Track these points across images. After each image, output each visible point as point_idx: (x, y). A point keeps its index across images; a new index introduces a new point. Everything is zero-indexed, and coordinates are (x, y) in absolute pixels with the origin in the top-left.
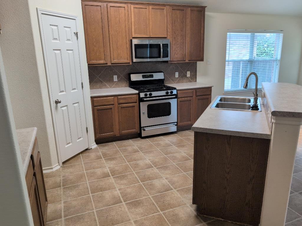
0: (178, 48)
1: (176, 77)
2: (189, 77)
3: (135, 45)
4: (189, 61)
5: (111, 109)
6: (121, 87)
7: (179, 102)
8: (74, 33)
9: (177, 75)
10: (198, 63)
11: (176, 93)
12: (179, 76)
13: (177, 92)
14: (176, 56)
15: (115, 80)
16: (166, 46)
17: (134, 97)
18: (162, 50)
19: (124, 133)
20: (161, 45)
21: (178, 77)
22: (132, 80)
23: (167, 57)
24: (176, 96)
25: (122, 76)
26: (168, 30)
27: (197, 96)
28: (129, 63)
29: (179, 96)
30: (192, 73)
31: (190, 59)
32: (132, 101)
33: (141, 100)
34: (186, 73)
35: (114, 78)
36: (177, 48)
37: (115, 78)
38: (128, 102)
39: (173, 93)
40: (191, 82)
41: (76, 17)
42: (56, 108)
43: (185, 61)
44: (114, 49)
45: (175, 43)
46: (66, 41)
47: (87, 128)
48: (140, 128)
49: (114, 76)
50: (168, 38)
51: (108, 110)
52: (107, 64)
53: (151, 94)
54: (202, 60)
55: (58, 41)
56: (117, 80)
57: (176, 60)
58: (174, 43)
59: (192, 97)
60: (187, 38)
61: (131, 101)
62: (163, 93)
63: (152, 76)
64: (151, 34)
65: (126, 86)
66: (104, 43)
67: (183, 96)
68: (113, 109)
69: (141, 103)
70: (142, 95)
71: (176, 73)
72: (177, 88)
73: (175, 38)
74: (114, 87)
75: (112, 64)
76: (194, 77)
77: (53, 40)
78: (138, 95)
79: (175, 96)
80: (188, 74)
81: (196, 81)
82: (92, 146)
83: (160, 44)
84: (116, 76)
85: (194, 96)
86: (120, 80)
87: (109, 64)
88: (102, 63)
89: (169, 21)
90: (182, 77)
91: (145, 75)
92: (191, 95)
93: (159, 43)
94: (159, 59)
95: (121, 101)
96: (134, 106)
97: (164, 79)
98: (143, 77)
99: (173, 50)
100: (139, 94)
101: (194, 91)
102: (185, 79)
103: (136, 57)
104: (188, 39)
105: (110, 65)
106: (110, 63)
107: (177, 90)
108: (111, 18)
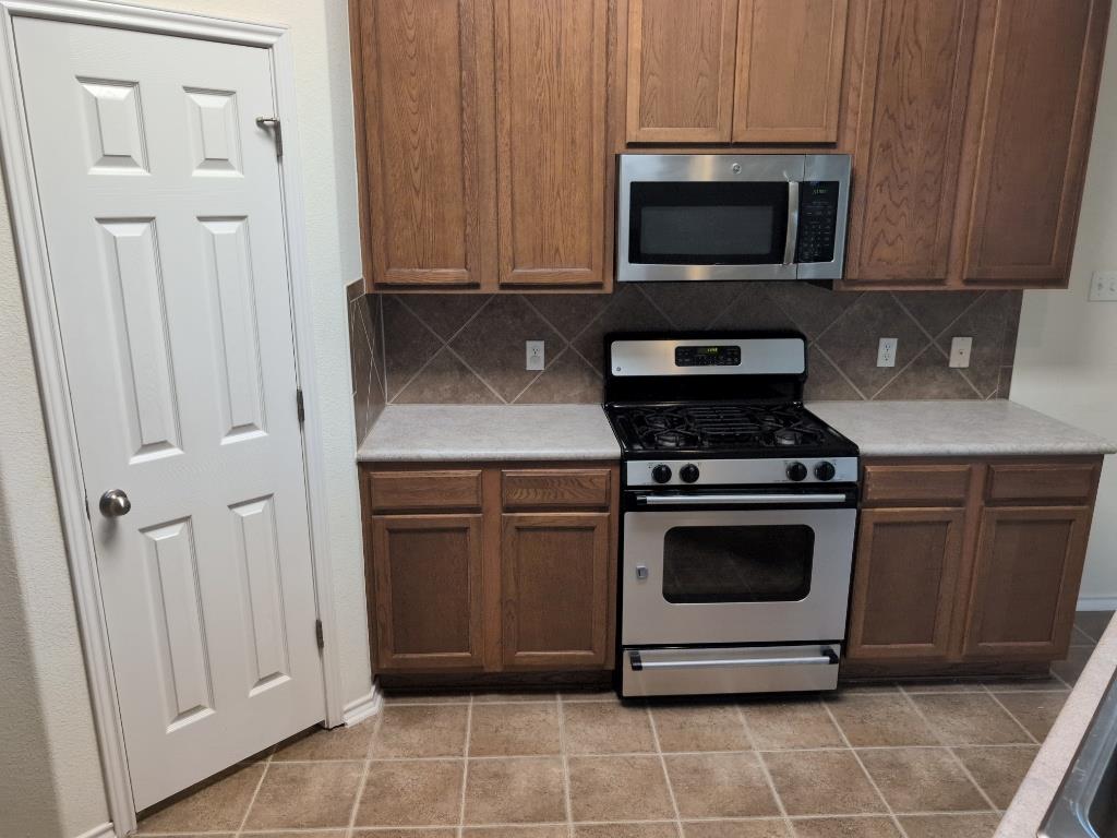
0: (904, 209)
1: (881, 363)
2: (963, 369)
3: (635, 186)
4: (968, 282)
5: (465, 530)
6: (563, 402)
7: (868, 526)
8: (260, 123)
9: (887, 353)
10: (1031, 296)
11: (853, 478)
12: (901, 359)
13: (861, 472)
14: (885, 252)
15: (530, 367)
16: (820, 196)
17: (591, 479)
18: (793, 216)
19: (525, 661)
20: (793, 188)
21: (891, 363)
22: (615, 372)
23: (826, 255)
24: (854, 494)
25: (569, 344)
26: (852, 97)
27: (990, 501)
28: (598, 285)
29: (873, 491)
30: (986, 350)
31: (974, 276)
32: (583, 499)
33: (631, 500)
34: (948, 347)
35: (529, 354)
36: (898, 206)
37: (535, 355)
38: (559, 500)
39: (837, 478)
40: (974, 396)
41: (279, 35)
42: (109, 535)
43: (941, 282)
44: (517, 207)
45: (887, 178)
46: (201, 166)
47: (319, 625)
48: (620, 648)
49: (530, 345)
50: (848, 144)
51: (447, 536)
52: (476, 286)
53: (690, 474)
54: (1059, 279)
55: (139, 172)
56: (540, 366)
57: (881, 276)
58: (877, 176)
59: (958, 503)
60: (968, 148)
61: (575, 501)
62: (772, 469)
63: (733, 356)
64: (740, 126)
65: (585, 400)
66: (463, 174)
67: (902, 495)
68: (473, 532)
69: (628, 516)
70: (639, 473)
71: (883, 341)
72: (865, 447)
73: (887, 147)
74: (525, 401)
75: (504, 286)
76: (993, 375)
77: (100, 163)
78: (617, 471)
79: (841, 497)
80: (961, 353)
81: (1005, 395)
82: (349, 710)
83: (786, 185)
84: (540, 345)
85: (975, 501)
86: (558, 362)
87: (489, 288)
88: (451, 280)
89: (858, 46)
90: (919, 365)
91: (695, 349)
92: (957, 496)
93: (785, 176)
94: (772, 271)
95: (520, 496)
96: (593, 529)
97: (804, 375)
98: (682, 356)
99: (870, 216)
100: (620, 464)
101: (980, 470)
102: (934, 377)
103: (635, 257)
104: (975, 153)
105: (496, 290)
106: (495, 279)
107: (865, 461)
108: (514, 36)
